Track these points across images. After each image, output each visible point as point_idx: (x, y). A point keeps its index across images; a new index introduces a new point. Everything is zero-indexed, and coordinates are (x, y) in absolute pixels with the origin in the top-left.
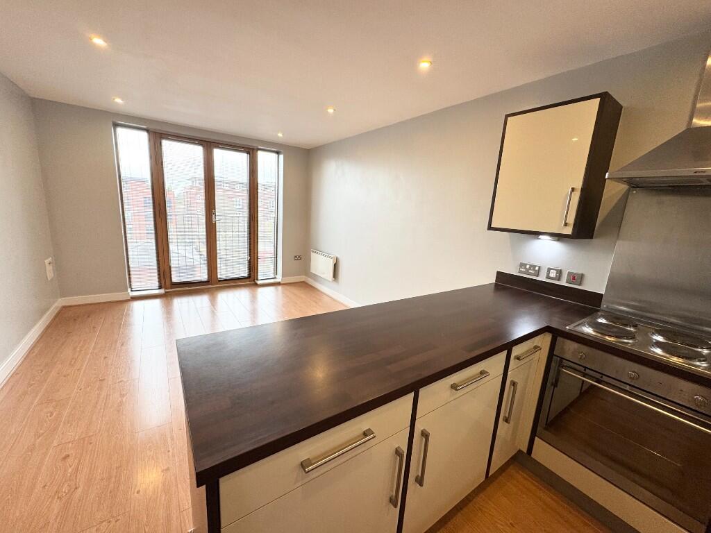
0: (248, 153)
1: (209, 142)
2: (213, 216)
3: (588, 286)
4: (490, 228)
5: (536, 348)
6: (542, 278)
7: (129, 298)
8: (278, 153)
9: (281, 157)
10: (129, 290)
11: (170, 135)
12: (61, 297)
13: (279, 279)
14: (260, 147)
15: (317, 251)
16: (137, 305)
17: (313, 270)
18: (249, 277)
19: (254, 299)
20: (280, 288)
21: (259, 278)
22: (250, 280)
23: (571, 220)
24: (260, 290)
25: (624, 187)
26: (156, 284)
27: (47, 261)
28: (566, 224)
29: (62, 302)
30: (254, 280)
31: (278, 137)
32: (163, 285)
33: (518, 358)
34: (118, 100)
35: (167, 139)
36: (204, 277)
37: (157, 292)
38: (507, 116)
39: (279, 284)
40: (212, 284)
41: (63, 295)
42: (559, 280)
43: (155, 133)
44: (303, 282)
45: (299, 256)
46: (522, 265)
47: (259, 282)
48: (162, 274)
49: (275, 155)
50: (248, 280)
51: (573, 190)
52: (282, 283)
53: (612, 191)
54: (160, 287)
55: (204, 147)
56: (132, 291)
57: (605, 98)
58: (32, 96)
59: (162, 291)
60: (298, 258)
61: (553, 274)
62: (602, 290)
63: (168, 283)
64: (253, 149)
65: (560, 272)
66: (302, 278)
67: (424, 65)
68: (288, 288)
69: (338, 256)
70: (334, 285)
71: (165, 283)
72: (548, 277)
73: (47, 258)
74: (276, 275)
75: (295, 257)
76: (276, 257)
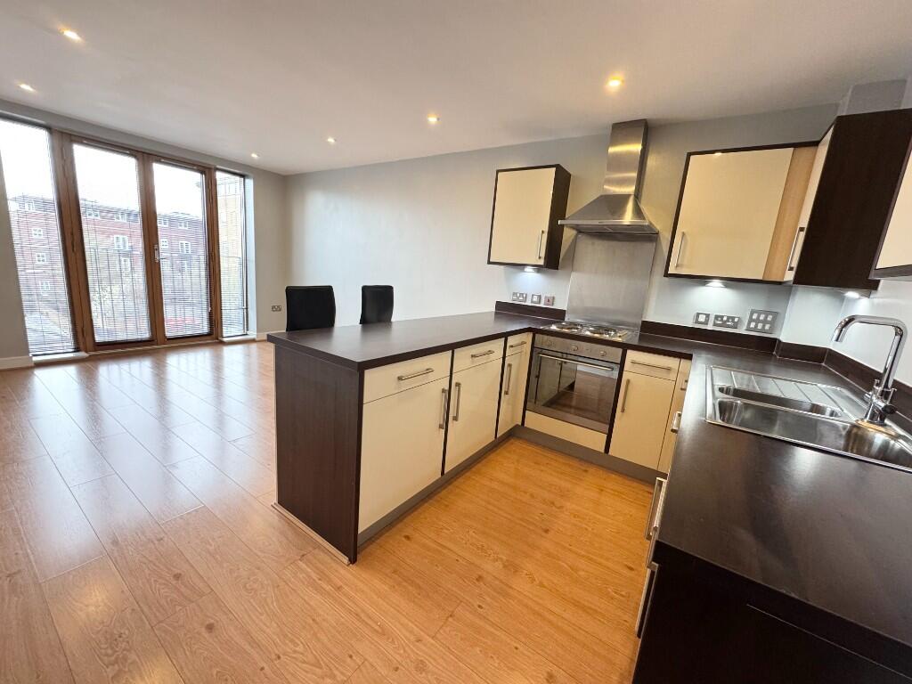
0: (203, 172)
1: (146, 154)
2: (156, 252)
3: (558, 306)
4: (489, 263)
5: (523, 343)
6: (528, 303)
7: (33, 365)
8: (244, 176)
9: (250, 182)
11: (86, 139)
13: (253, 334)
14: (218, 167)
16: (40, 375)
18: (209, 335)
19: (218, 368)
20: (254, 346)
21: (225, 335)
22: (213, 337)
23: (543, 255)
24: (227, 350)
25: (574, 232)
26: (70, 345)
28: (540, 258)
30: (217, 337)
31: (253, 159)
32: (82, 346)
33: (512, 346)
34: (25, 87)
35: (81, 143)
36: (146, 335)
38: (498, 171)
39: (253, 341)
40: (156, 344)
42: (539, 303)
43: (62, 133)
45: (278, 307)
46: (515, 294)
47: (225, 340)
48: (79, 330)
49: (239, 179)
50: (209, 337)
51: (543, 232)
52: (257, 339)
53: (568, 234)
54: (77, 350)
55: (138, 159)
56: (33, 355)
57: (558, 167)
59: (82, 354)
60: (276, 309)
61: (535, 299)
62: (564, 308)
63: (90, 345)
64: (210, 169)
65: (540, 297)
67: (433, 120)
71: (85, 343)
72: (532, 302)
74: (247, 330)
75: (273, 307)
76: (247, 309)
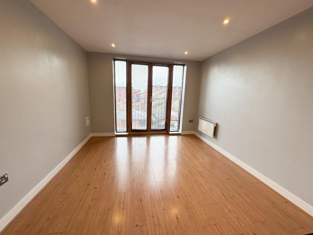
0: (168, 66)
1: (151, 63)
2: (151, 99)
7: (115, 136)
8: (183, 65)
9: (185, 67)
10: (115, 132)
11: (135, 62)
12: (92, 133)
13: (180, 132)
14: (175, 63)
15: (204, 118)
17: (200, 129)
18: (165, 129)
19: (167, 142)
20: (180, 137)
21: (170, 131)
24: (171, 137)
26: (126, 130)
27: (87, 118)
29: (92, 135)
30: (167, 131)
32: (128, 130)
34: (113, 45)
35: (134, 64)
36: (145, 128)
37: (126, 133)
39: (180, 134)
40: (148, 132)
41: (93, 132)
43: (129, 61)
44: (193, 135)
45: (192, 121)
47: (170, 133)
48: (128, 125)
49: (182, 67)
50: (165, 131)
52: (182, 134)
54: (127, 132)
55: (149, 66)
56: (117, 132)
58: (87, 51)
60: (191, 121)
63: (130, 130)
64: (171, 64)
66: (193, 132)
68: (185, 137)
69: (217, 122)
70: (214, 140)
73: (87, 117)
74: (179, 129)
75: (190, 121)
76: (179, 120)
